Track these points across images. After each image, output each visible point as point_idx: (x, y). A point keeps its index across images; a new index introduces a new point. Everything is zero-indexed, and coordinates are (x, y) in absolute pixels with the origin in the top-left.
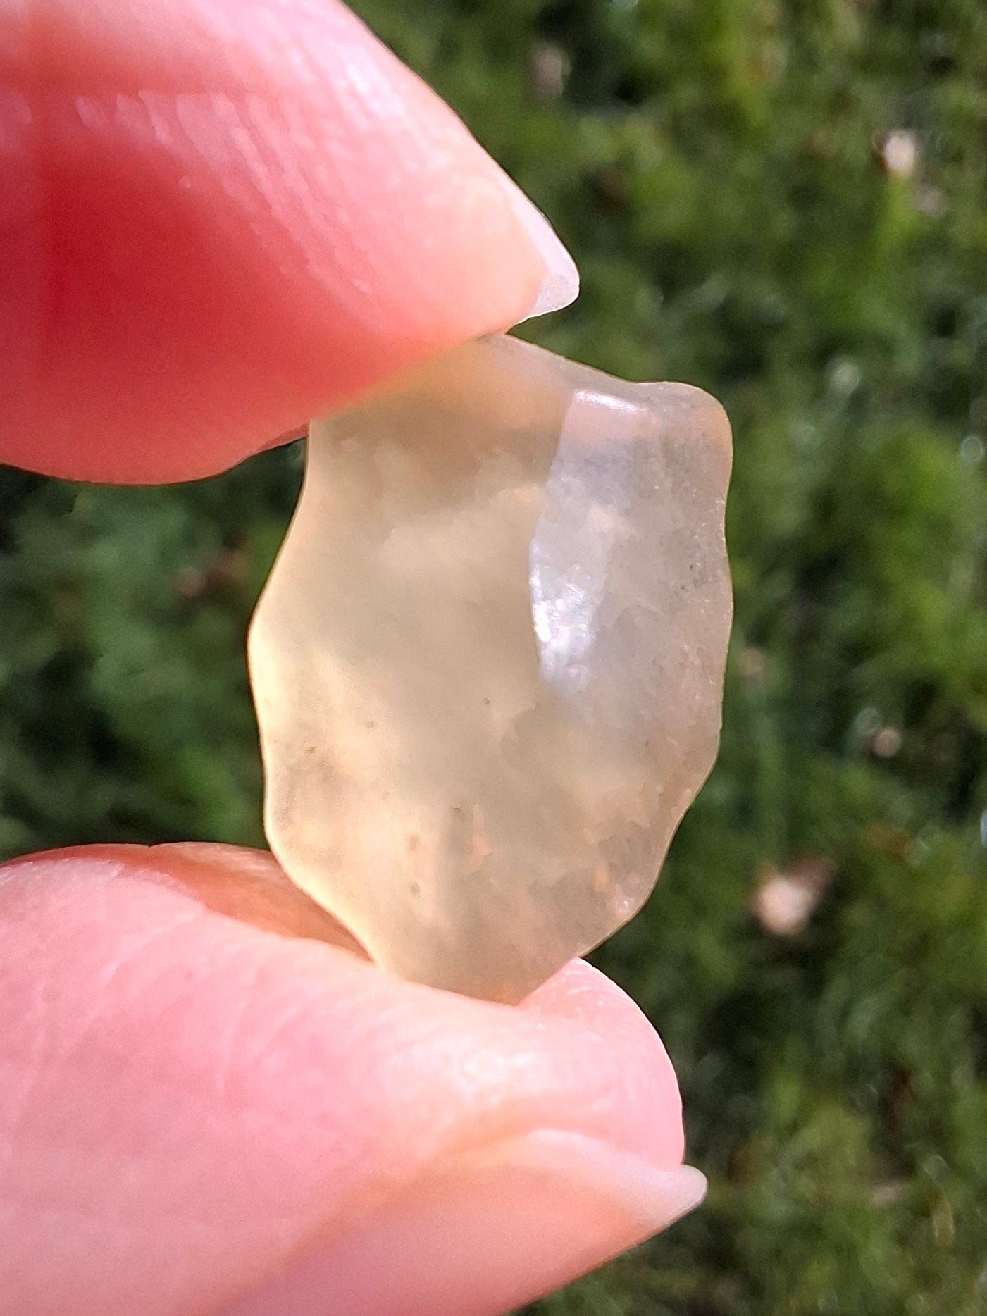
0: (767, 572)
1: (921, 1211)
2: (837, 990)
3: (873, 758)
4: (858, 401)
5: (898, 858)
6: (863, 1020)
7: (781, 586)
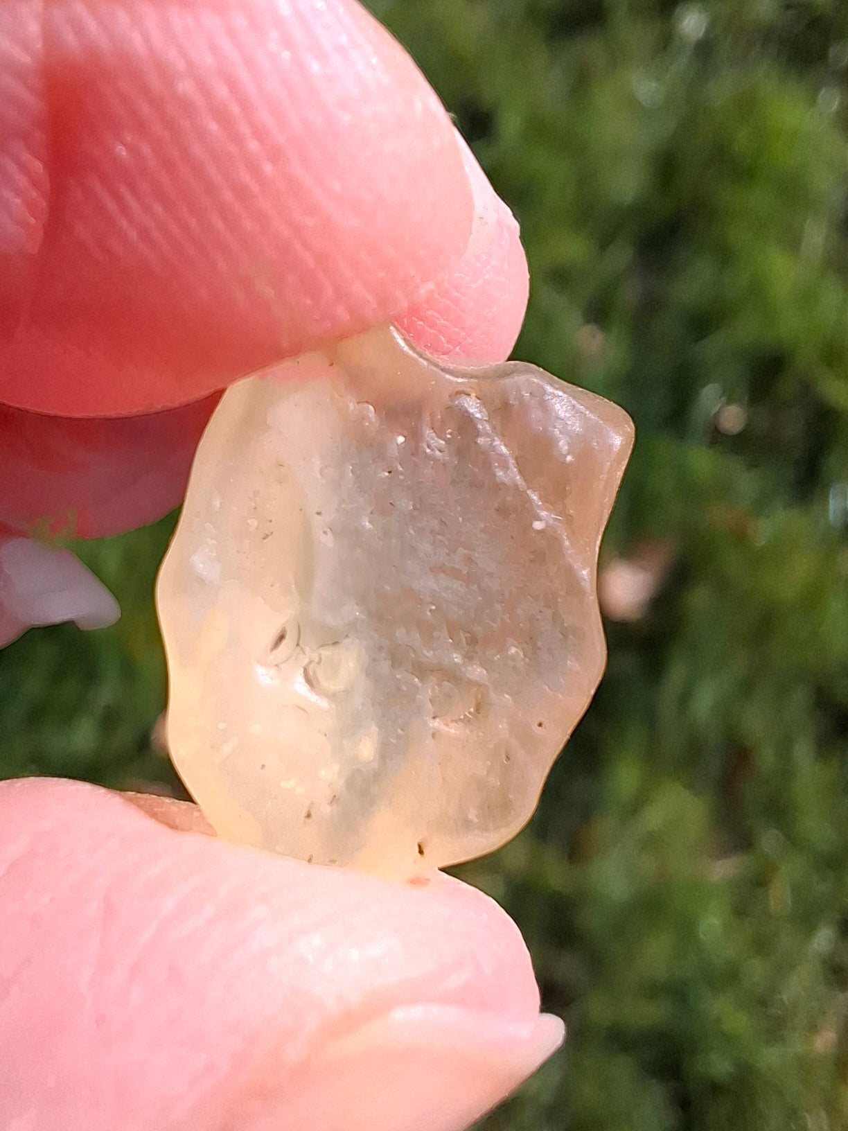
0: (605, 243)
1: (759, 881)
2: (677, 674)
3: (716, 437)
4: (705, 50)
5: (740, 537)
6: (705, 701)
7: (622, 256)
